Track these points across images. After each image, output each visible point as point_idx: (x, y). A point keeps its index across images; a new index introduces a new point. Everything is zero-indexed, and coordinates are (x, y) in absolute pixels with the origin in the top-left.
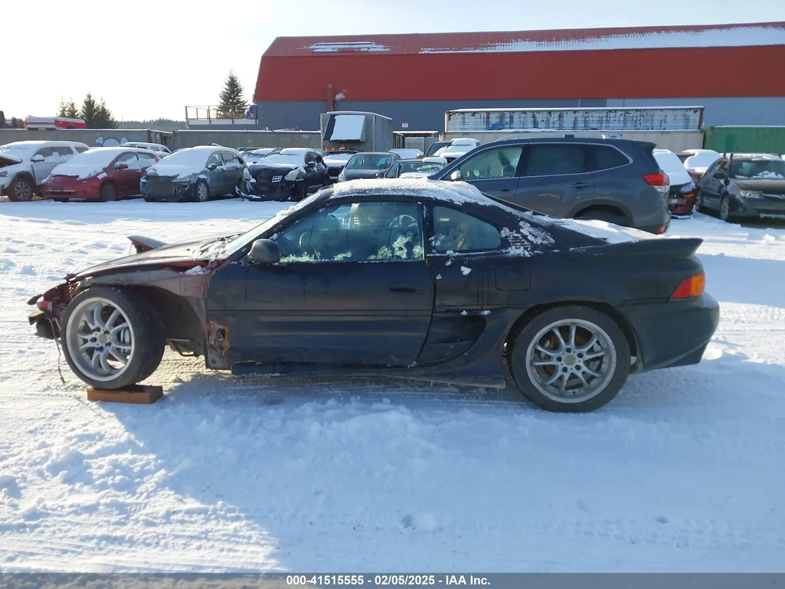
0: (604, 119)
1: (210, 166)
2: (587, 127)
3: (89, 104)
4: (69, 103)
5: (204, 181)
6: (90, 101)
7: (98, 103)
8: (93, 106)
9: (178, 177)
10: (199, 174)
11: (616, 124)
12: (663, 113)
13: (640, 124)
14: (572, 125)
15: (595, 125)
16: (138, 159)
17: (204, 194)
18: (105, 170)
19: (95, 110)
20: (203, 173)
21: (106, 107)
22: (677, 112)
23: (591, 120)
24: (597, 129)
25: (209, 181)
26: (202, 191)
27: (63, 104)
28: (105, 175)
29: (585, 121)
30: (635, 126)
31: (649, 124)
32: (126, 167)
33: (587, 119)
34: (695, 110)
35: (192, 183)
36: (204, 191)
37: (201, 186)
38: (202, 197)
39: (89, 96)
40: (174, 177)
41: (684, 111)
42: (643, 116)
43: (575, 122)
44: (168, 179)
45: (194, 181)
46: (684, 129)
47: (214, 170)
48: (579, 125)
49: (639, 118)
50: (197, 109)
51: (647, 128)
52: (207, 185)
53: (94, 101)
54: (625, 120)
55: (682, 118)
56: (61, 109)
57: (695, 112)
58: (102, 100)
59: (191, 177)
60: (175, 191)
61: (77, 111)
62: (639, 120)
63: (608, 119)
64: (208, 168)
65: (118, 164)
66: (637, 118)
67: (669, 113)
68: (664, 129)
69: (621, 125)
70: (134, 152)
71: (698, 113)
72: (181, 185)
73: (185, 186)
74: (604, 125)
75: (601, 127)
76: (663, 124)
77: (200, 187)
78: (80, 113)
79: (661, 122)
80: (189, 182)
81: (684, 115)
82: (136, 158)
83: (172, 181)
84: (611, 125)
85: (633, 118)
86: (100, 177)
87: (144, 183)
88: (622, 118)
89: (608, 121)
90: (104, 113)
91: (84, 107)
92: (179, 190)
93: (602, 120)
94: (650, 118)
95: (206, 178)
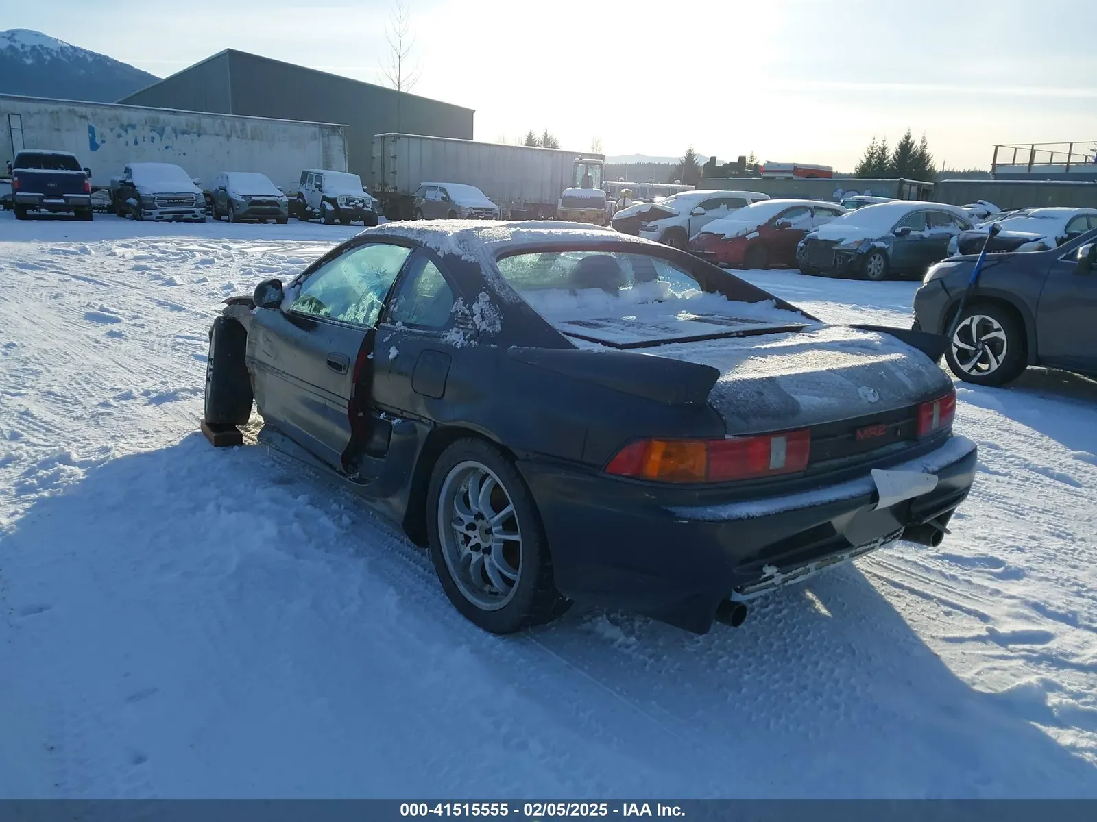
1: (898, 230)
3: (905, 147)
4: (880, 147)
5: (881, 251)
6: (908, 143)
7: (917, 144)
8: (909, 150)
9: (842, 243)
10: (877, 240)
16: (812, 216)
17: (878, 271)
18: (759, 228)
19: (911, 156)
20: (882, 239)
21: (927, 152)
25: (890, 252)
26: (876, 264)
27: (872, 149)
28: (757, 234)
32: (789, 225)
35: (860, 252)
36: (880, 265)
37: (874, 258)
38: (874, 274)
39: (908, 137)
40: (837, 243)
44: (829, 244)
45: (864, 249)
47: (906, 236)
50: (1016, 149)
52: (886, 258)
53: (913, 144)
56: (868, 155)
58: (923, 142)
59: (860, 243)
60: (836, 262)
61: (887, 157)
64: (894, 233)
65: (780, 221)
70: (811, 206)
72: (844, 254)
73: (849, 256)
77: (872, 259)
78: (891, 160)
80: (856, 250)
82: (809, 214)
83: (834, 248)
86: (749, 237)
87: (802, 248)
90: (922, 159)
91: (897, 153)
92: (840, 261)
95: (886, 247)
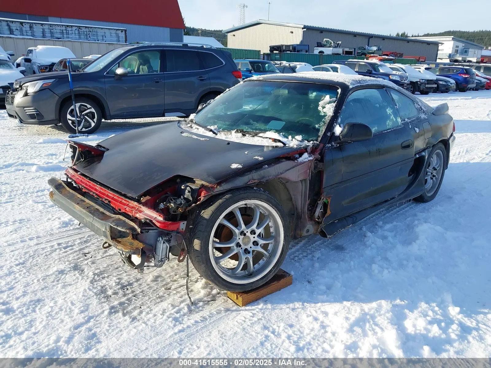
0: (65, 31)
2: (53, 36)
11: (73, 36)
12: (103, 31)
13: (90, 37)
14: (42, 35)
15: (59, 36)
22: (112, 31)
23: (55, 32)
24: (61, 39)
29: (51, 32)
30: (87, 38)
31: (95, 38)
33: (52, 31)
34: (122, 31)
41: (115, 31)
42: (90, 32)
43: (43, 32)
46: (117, 42)
48: (46, 35)
49: (88, 33)
51: (94, 40)
54: (79, 33)
55: (114, 35)
57: (122, 32)
62: (89, 34)
63: (67, 31)
66: (87, 33)
67: (107, 31)
68: (105, 41)
69: (77, 37)
71: (124, 32)
74: (65, 36)
75: (63, 37)
76: (104, 38)
79: (103, 37)
81: (116, 33)
84: (70, 36)
85: (84, 33)
88: (77, 32)
89: (67, 33)
93: (63, 32)
94: (95, 33)
